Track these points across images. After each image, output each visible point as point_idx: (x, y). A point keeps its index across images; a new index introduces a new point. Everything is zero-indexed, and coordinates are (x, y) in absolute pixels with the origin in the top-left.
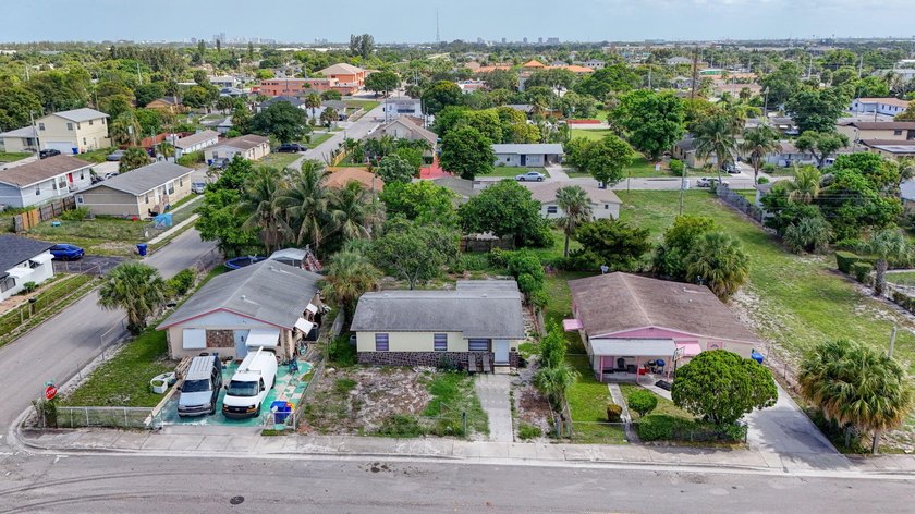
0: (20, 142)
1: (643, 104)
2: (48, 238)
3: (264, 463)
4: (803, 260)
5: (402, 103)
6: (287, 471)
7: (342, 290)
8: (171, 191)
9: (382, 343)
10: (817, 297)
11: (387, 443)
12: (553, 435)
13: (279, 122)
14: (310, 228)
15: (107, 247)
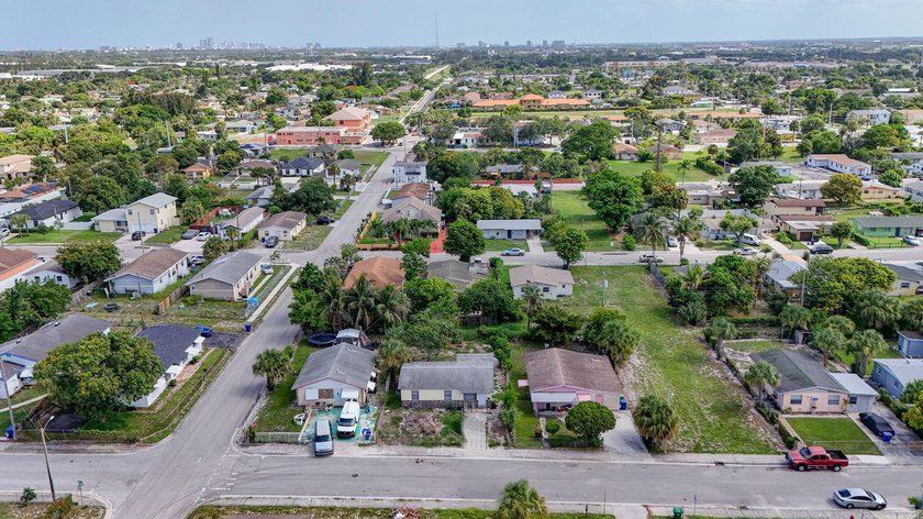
0: (112, 224)
1: (603, 190)
2: (182, 319)
3: (363, 459)
4: (687, 331)
5: (409, 167)
6: (375, 463)
7: (390, 364)
8: (251, 276)
9: (415, 395)
10: (681, 360)
11: (422, 449)
12: (506, 445)
13: (313, 200)
14: (363, 316)
15: (222, 325)
